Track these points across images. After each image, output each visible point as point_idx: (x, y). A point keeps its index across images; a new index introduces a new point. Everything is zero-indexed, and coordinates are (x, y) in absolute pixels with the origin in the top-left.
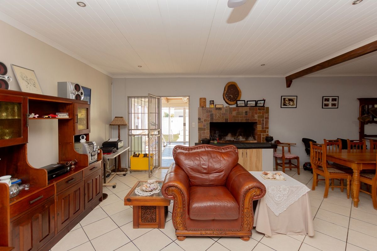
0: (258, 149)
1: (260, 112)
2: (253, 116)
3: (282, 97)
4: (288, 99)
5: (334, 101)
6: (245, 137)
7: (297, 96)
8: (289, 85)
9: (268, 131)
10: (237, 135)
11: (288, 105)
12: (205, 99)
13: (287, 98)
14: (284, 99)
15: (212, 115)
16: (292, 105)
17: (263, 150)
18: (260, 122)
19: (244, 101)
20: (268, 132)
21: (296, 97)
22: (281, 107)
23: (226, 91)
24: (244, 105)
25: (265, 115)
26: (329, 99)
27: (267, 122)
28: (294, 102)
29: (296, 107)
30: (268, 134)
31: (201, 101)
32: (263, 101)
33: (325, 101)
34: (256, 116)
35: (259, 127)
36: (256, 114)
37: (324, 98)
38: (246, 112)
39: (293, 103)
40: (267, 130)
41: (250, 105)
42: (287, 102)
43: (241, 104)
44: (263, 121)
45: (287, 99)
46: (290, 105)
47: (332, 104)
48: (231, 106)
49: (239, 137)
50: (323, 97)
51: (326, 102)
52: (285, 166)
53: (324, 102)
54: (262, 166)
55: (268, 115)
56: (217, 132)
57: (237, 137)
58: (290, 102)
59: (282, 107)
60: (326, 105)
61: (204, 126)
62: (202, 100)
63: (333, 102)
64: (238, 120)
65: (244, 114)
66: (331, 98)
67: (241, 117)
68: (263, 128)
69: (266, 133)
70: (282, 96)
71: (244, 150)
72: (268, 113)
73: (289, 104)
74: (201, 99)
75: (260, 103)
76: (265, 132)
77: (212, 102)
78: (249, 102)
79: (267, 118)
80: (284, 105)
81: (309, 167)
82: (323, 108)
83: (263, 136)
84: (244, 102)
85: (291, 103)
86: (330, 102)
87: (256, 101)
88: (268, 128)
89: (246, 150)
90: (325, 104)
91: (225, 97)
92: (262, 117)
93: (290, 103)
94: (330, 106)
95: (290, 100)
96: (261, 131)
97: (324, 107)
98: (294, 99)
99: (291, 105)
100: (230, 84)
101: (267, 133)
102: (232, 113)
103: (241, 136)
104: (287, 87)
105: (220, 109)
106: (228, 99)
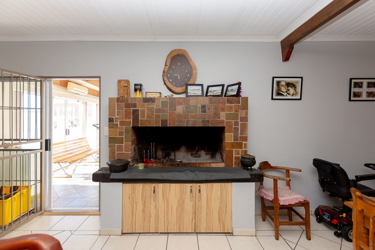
0: (223, 184)
1: (231, 108)
2: (217, 115)
3: (275, 79)
4: (286, 82)
5: (371, 87)
6: (211, 153)
7: (302, 78)
8: (286, 58)
9: (246, 145)
10: (197, 148)
11: (285, 94)
12: (128, 82)
13: (283, 81)
14: (278, 83)
15: (135, 113)
16: (293, 95)
17: (234, 184)
18: (231, 126)
19: (202, 85)
20: (245, 147)
21: (300, 79)
22: (272, 99)
23: (167, 67)
24: (200, 93)
25: (241, 114)
26: (362, 83)
27: (244, 127)
28: (297, 89)
29: (300, 99)
30: (246, 151)
31: (120, 85)
32: (237, 86)
33: (355, 87)
34: (223, 116)
35: (229, 137)
36: (223, 110)
37: (353, 81)
38: (203, 107)
39: (295, 90)
40: (244, 142)
41: (212, 94)
42: (283, 89)
43: (195, 92)
44: (236, 124)
45: (283, 83)
46: (289, 94)
47: (368, 93)
48: (175, 96)
49: (199, 153)
50: (351, 79)
51: (357, 90)
52: (280, 220)
53: (353, 90)
54: (231, 219)
55: (247, 113)
56: (153, 144)
57: (197, 151)
58: (289, 88)
59: (274, 98)
60: (356, 95)
61: (121, 133)
62: (122, 84)
63: (369, 89)
64: (187, 122)
65: (199, 111)
66: (365, 82)
67: (192, 117)
68: (236, 138)
69: (241, 148)
70: (273, 78)
71: (194, 185)
72: (247, 109)
73: (287, 92)
74: (119, 82)
75: (232, 90)
76: (240, 145)
77: (138, 88)
78: (210, 89)
79: (245, 119)
80: (279, 94)
81: (329, 220)
82: (350, 100)
83: (236, 154)
84: (200, 87)
85: (292, 91)
86: (364, 90)
87: (223, 86)
88: (246, 139)
89: (198, 185)
90: (354, 93)
91: (166, 79)
92: (235, 116)
93: (289, 90)
94: (364, 97)
95: (288, 85)
96: (232, 143)
97: (352, 99)
98: (297, 82)
99: (291, 94)
100: (175, 54)
101: (243, 149)
102: (175, 109)
103: (203, 151)
104: (283, 61)
105: (152, 100)
106: (171, 83)
